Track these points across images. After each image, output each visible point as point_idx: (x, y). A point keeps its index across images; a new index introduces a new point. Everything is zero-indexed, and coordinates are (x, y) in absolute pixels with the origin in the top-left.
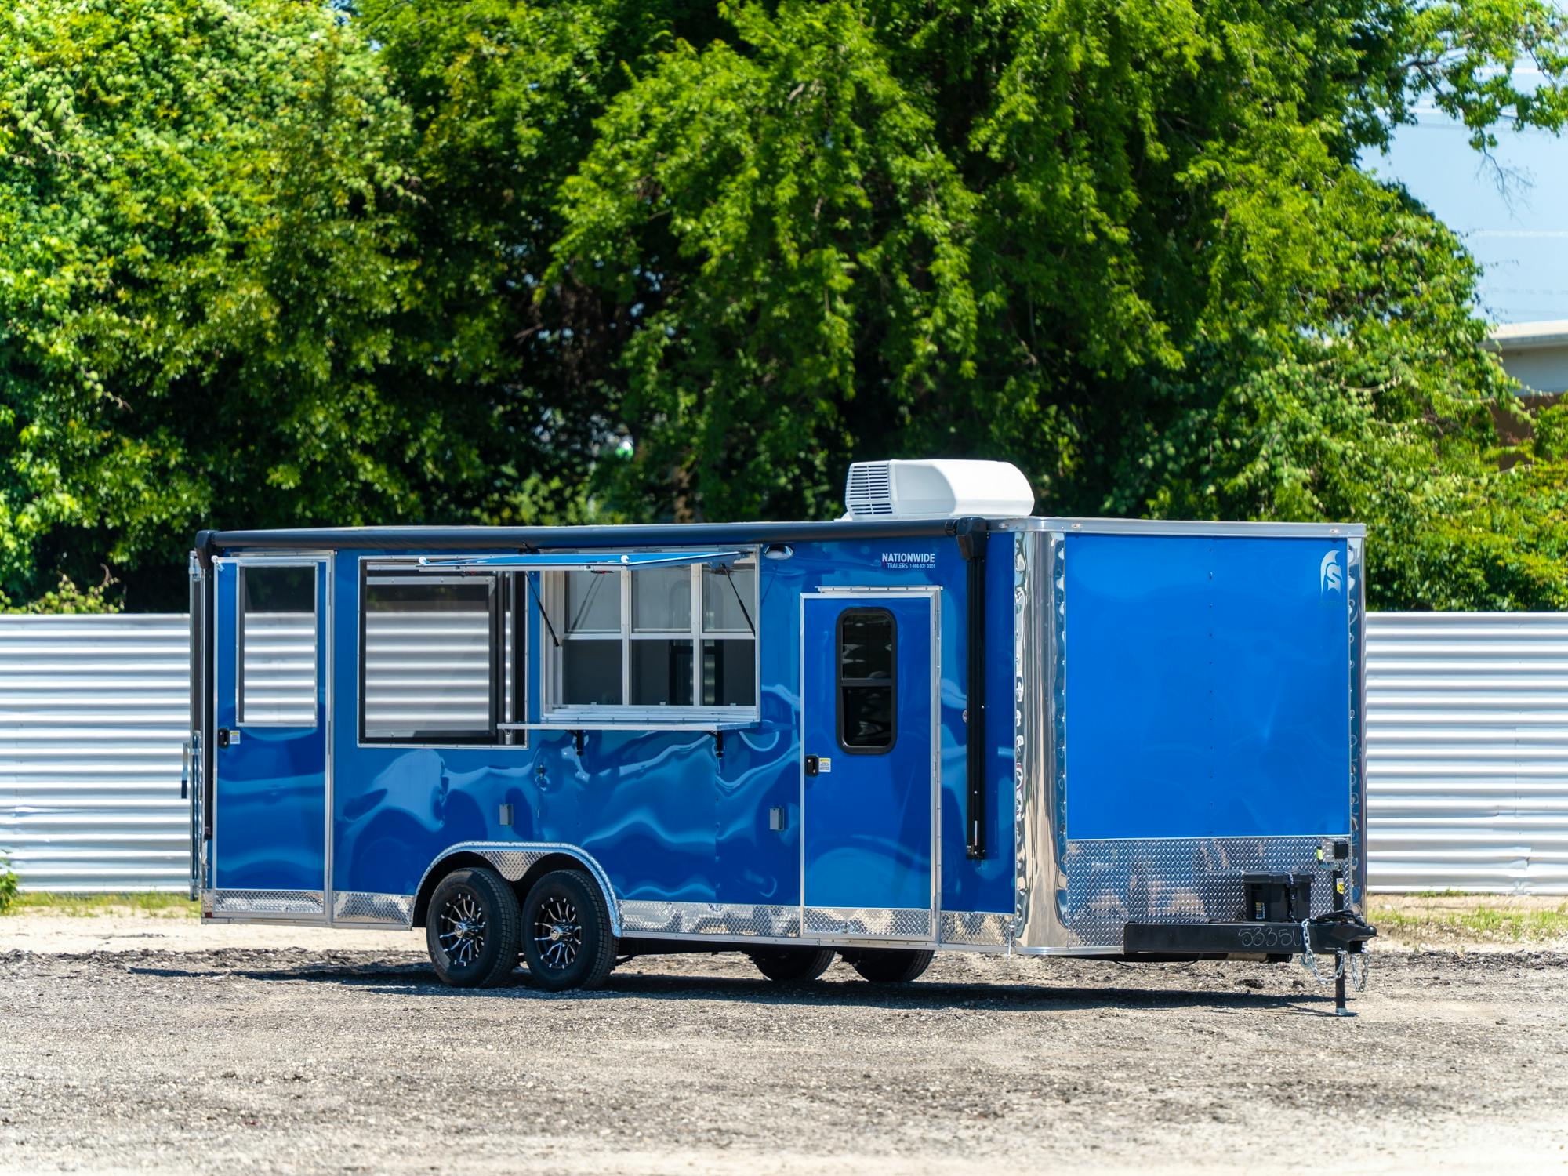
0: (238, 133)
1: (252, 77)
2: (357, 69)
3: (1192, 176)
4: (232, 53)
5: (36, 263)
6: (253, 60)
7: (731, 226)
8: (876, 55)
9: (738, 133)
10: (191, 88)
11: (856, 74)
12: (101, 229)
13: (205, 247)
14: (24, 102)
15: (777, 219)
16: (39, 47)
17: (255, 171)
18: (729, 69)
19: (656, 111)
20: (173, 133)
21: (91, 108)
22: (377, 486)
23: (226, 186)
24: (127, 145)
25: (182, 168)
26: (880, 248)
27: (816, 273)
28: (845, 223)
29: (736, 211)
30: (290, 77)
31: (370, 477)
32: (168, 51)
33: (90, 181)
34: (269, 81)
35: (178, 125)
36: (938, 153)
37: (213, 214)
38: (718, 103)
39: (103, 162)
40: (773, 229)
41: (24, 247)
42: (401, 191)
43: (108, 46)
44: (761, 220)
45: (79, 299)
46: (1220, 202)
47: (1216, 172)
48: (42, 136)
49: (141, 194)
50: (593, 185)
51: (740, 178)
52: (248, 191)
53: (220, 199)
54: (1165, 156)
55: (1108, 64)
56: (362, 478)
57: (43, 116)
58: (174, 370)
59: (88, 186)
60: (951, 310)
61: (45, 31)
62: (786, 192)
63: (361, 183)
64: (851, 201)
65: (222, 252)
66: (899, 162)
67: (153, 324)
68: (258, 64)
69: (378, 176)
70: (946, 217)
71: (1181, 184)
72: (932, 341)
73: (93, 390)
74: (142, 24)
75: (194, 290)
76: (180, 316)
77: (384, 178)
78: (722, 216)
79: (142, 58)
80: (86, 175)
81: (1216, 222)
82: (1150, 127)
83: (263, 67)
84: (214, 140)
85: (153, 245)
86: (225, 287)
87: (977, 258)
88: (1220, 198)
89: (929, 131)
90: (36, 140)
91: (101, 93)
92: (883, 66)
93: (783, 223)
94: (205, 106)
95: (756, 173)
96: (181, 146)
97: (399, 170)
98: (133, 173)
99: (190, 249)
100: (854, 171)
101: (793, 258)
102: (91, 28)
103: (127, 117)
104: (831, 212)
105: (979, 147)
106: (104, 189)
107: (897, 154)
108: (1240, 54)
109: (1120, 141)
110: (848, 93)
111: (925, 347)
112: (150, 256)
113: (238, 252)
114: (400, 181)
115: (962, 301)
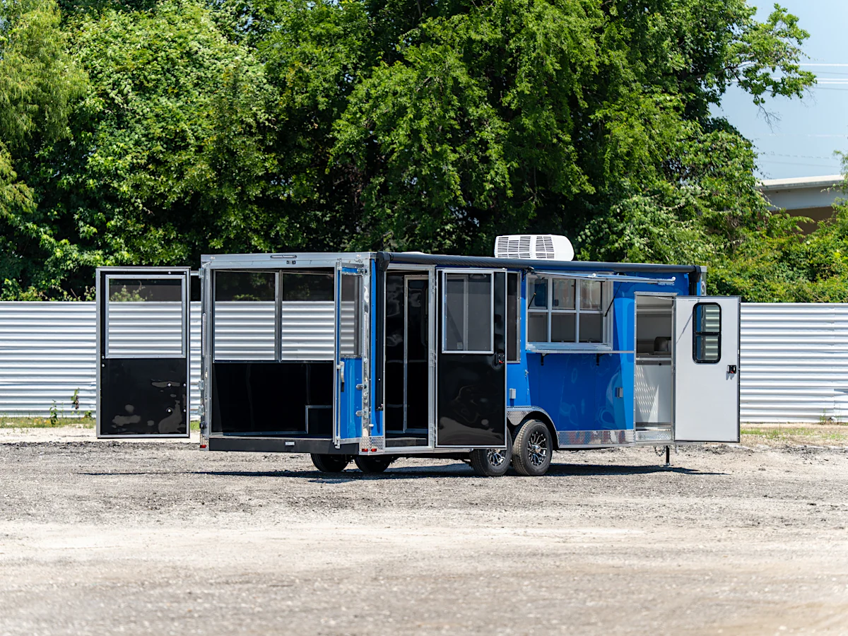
0: (203, 99)
3: (597, 116)
4: (201, 65)
5: (114, 153)
7: (402, 139)
8: (462, 66)
9: (405, 99)
10: (182, 81)
11: (454, 74)
12: (143, 139)
13: (186, 147)
14: (111, 86)
15: (421, 135)
16: (118, 63)
18: (402, 72)
19: (373, 92)
20: (175, 99)
21: (140, 89)
23: (196, 121)
24: (155, 104)
25: (178, 114)
26: (465, 145)
27: (439, 156)
28: (450, 135)
29: (404, 132)
30: (224, 76)
32: (174, 64)
33: (140, 119)
35: (177, 95)
36: (489, 105)
37: (190, 133)
38: (397, 87)
39: (145, 111)
40: (420, 139)
41: (110, 147)
42: (267, 124)
43: (149, 63)
44: (414, 134)
45: (133, 168)
47: (607, 115)
48: (119, 100)
49: (161, 125)
50: (347, 123)
51: (405, 119)
52: (205, 124)
53: (193, 127)
54: (586, 106)
55: (561, 68)
57: (119, 93)
58: (172, 198)
59: (139, 121)
60: (497, 170)
61: (121, 57)
62: (424, 124)
63: (250, 120)
64: (451, 126)
65: (193, 149)
67: (165, 179)
69: (258, 117)
70: (493, 132)
71: (592, 120)
72: (491, 183)
73: (138, 207)
74: (163, 53)
75: (181, 165)
76: (175, 176)
77: (261, 118)
78: (398, 135)
79: (163, 68)
80: (138, 117)
81: (607, 136)
82: (579, 95)
84: (192, 102)
85: (165, 146)
86: (194, 164)
87: (505, 149)
88: (608, 126)
89: (485, 97)
90: (116, 102)
91: (145, 83)
92: (464, 70)
93: (424, 136)
94: (189, 88)
95: (412, 117)
96: (178, 105)
97: (267, 115)
98: (157, 116)
99: (180, 148)
100: (452, 114)
101: (429, 150)
102: (141, 55)
103: (156, 92)
104: (444, 131)
105: (507, 104)
106: (145, 122)
107: (470, 107)
108: (615, 63)
109: (565, 101)
110: (450, 83)
111: (489, 186)
112: (164, 150)
113: (200, 149)
114: (267, 119)
115: (501, 166)
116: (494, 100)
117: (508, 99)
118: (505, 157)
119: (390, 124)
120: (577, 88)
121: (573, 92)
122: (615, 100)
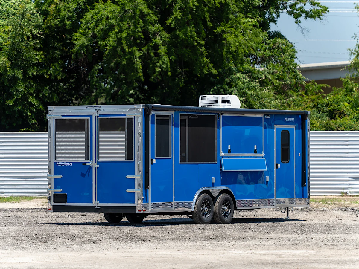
0: (1, 22)
1: (5, 9)
2: (29, 7)
3: (218, 31)
6: (5, 5)
7: (111, 43)
8: (144, 3)
9: (113, 21)
11: (140, 8)
15: (122, 41)
17: (5, 31)
18: (111, 7)
19: (95, 17)
22: (33, 103)
26: (146, 47)
27: (132, 53)
28: (138, 41)
29: (112, 39)
30: (13, 9)
31: (31, 101)
34: (9, 10)
36: (159, 25)
38: (109, 14)
40: (122, 43)
42: (38, 35)
44: (119, 41)
46: (224, 37)
47: (223, 30)
50: (81, 35)
51: (113, 32)
52: (3, 35)
54: (211, 25)
55: (198, 5)
56: (29, 101)
60: (163, 61)
62: (124, 35)
63: (29, 34)
64: (139, 36)
66: (150, 27)
68: (6, 6)
69: (33, 32)
70: (162, 40)
71: (216, 33)
72: (160, 68)
77: (34, 32)
78: (109, 41)
81: (224, 41)
82: (208, 19)
83: (7, 7)
87: (169, 49)
88: (224, 36)
89: (157, 20)
92: (146, 6)
93: (124, 42)
95: (117, 31)
97: (38, 30)
100: (140, 30)
101: (127, 49)
104: (135, 39)
105: (169, 24)
107: (149, 26)
108: (228, 2)
109: (201, 22)
110: (138, 12)
111: (158, 69)
113: (1, 49)
114: (38, 33)
115: (166, 59)
116: (162, 22)
117: (170, 21)
118: (168, 54)
119: (105, 35)
120: (207, 15)
121: (205, 18)
122: (227, 22)
